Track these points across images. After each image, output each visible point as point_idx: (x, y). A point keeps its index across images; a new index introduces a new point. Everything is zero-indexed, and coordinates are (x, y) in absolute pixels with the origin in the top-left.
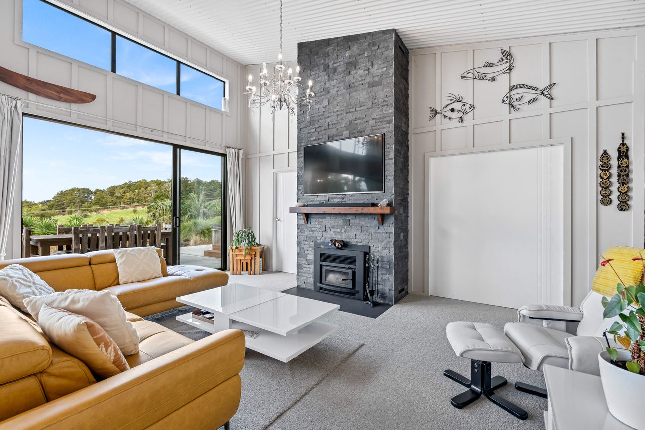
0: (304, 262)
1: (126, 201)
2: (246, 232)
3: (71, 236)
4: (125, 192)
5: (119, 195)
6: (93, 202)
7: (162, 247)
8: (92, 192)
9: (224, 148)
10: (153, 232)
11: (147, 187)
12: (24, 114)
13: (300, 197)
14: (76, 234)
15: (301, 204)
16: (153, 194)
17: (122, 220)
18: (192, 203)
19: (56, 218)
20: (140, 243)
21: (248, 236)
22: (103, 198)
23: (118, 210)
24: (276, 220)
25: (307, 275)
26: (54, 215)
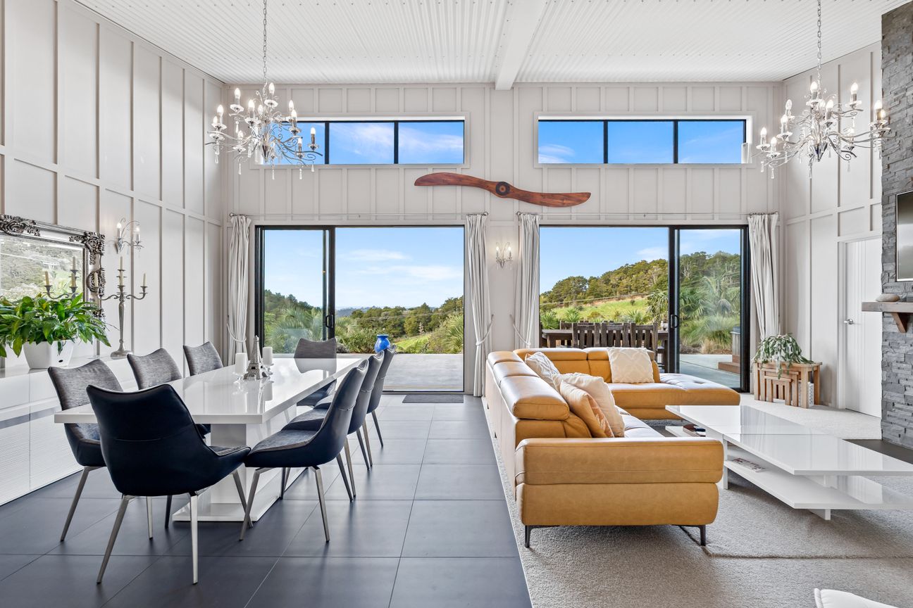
0: (898, 400)
1: (622, 290)
2: (781, 340)
3: (571, 331)
4: (620, 279)
5: (614, 283)
6: (588, 292)
7: (660, 351)
8: (586, 281)
9: (743, 217)
10: (648, 331)
11: (647, 271)
12: (540, 225)
13: (888, 284)
14: (575, 330)
15: (890, 296)
16: (656, 280)
17: (618, 315)
18: (707, 292)
19: (555, 310)
20: (634, 344)
21: (785, 345)
22: (598, 287)
23: (614, 302)
24: (845, 322)
25: (906, 424)
26: (553, 307)
